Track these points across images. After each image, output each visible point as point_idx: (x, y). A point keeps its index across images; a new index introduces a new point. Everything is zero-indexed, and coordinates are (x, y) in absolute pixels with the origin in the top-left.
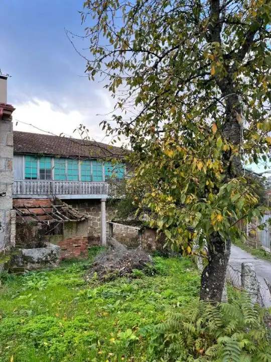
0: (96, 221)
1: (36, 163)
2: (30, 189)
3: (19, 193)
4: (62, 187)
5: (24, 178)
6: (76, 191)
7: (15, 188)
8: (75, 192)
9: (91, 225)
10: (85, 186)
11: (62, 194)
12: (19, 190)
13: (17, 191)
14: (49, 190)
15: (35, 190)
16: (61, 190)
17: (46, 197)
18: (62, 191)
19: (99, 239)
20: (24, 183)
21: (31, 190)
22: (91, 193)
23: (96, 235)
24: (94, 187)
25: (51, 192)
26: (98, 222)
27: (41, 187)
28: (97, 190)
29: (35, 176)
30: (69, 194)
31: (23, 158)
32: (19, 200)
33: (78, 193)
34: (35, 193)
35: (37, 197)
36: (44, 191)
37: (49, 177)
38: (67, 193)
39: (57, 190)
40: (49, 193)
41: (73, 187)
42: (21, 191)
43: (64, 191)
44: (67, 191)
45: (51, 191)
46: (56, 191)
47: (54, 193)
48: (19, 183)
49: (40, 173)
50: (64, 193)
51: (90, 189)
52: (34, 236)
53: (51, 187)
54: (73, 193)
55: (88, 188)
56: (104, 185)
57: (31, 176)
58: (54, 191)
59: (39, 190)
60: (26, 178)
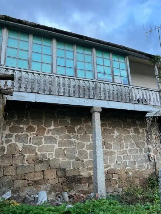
0: (84, 149)
4: (20, 79)
6: (47, 89)
8: (44, 90)
9: (77, 155)
10: (64, 84)
11: (19, 91)
18: (20, 87)
19: (90, 180)
22: (74, 96)
23: (85, 174)
24: (79, 86)
26: (88, 151)
28: (84, 92)
30: (32, 92)
33: (50, 93)
38: (29, 90)
41: (42, 82)
43: (23, 86)
44: (29, 87)
50: (23, 90)
51: (72, 89)
54: (41, 92)
55: (69, 87)
56: (96, 85)
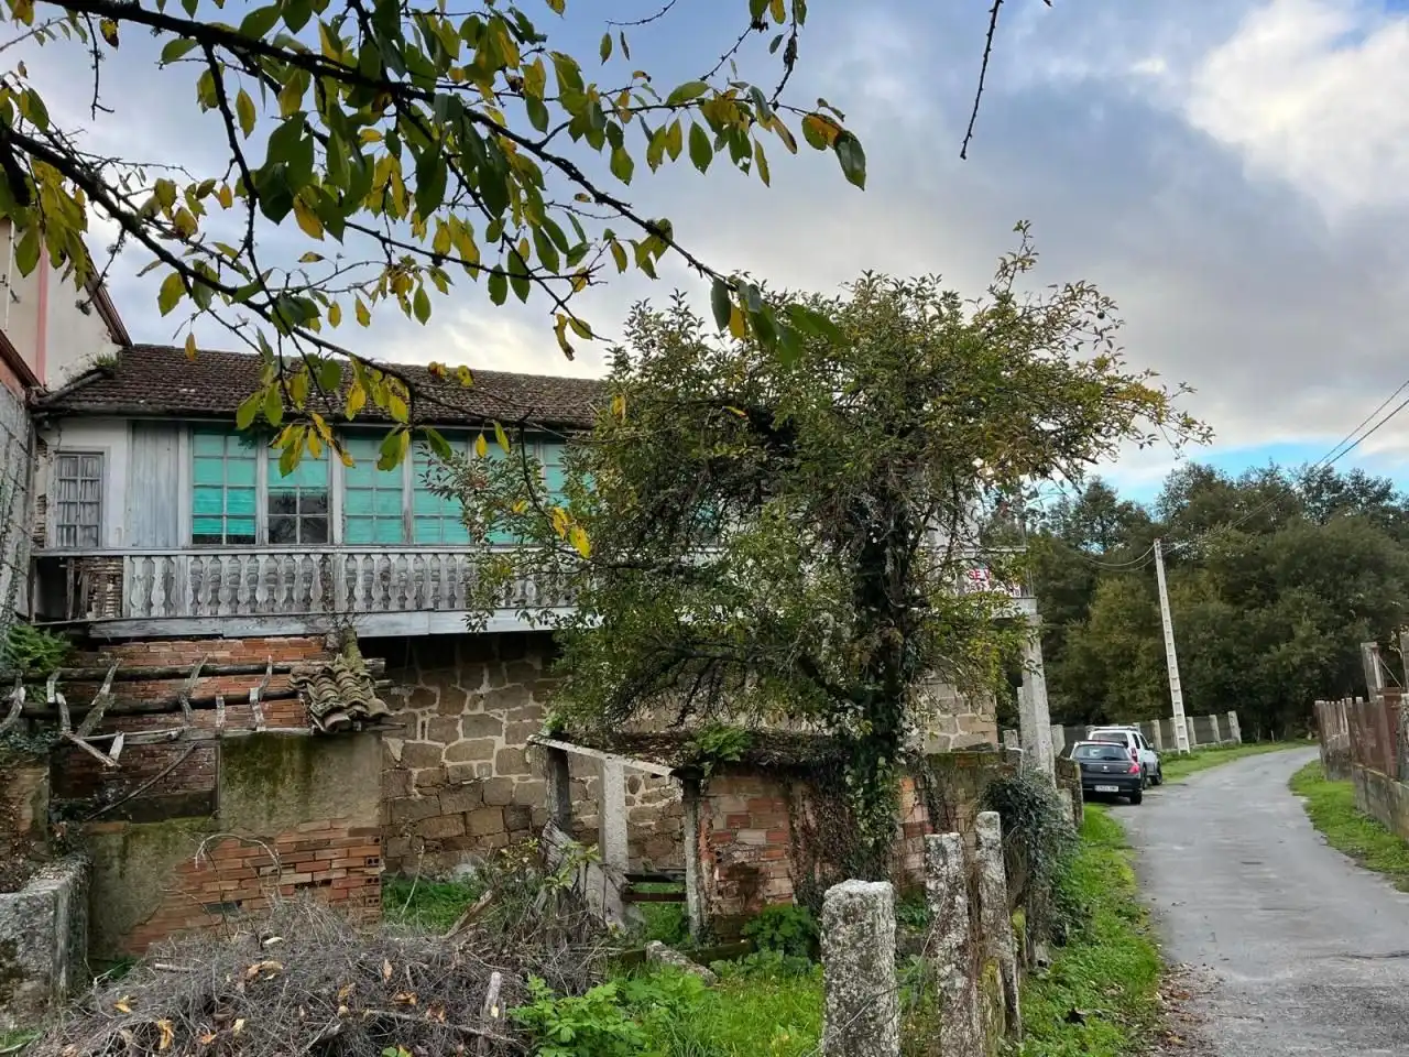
1: (249, 464)
2: (215, 591)
3: (158, 611)
4: (385, 575)
5: (185, 538)
6: (460, 596)
7: (140, 588)
8: (452, 600)
11: (386, 611)
12: (158, 595)
13: (150, 605)
14: (316, 593)
15: (244, 597)
16: (378, 595)
17: (299, 628)
18: (387, 598)
20: (186, 565)
21: (225, 594)
25: (328, 601)
27: (273, 580)
29: (243, 529)
30: (419, 609)
31: (184, 439)
32: (153, 647)
34: (244, 610)
35: (253, 628)
36: (290, 599)
37: (318, 530)
38: (409, 605)
39: (359, 593)
40: (316, 608)
41: (444, 576)
42: (168, 604)
43: (395, 595)
45: (324, 598)
46: (351, 598)
47: (342, 606)
48: (159, 564)
49: (271, 510)
50: (394, 606)
52: (24, 827)
53: (326, 579)
54: (443, 605)
57: (226, 528)
58: (345, 594)
59: (261, 596)
60: (199, 539)
